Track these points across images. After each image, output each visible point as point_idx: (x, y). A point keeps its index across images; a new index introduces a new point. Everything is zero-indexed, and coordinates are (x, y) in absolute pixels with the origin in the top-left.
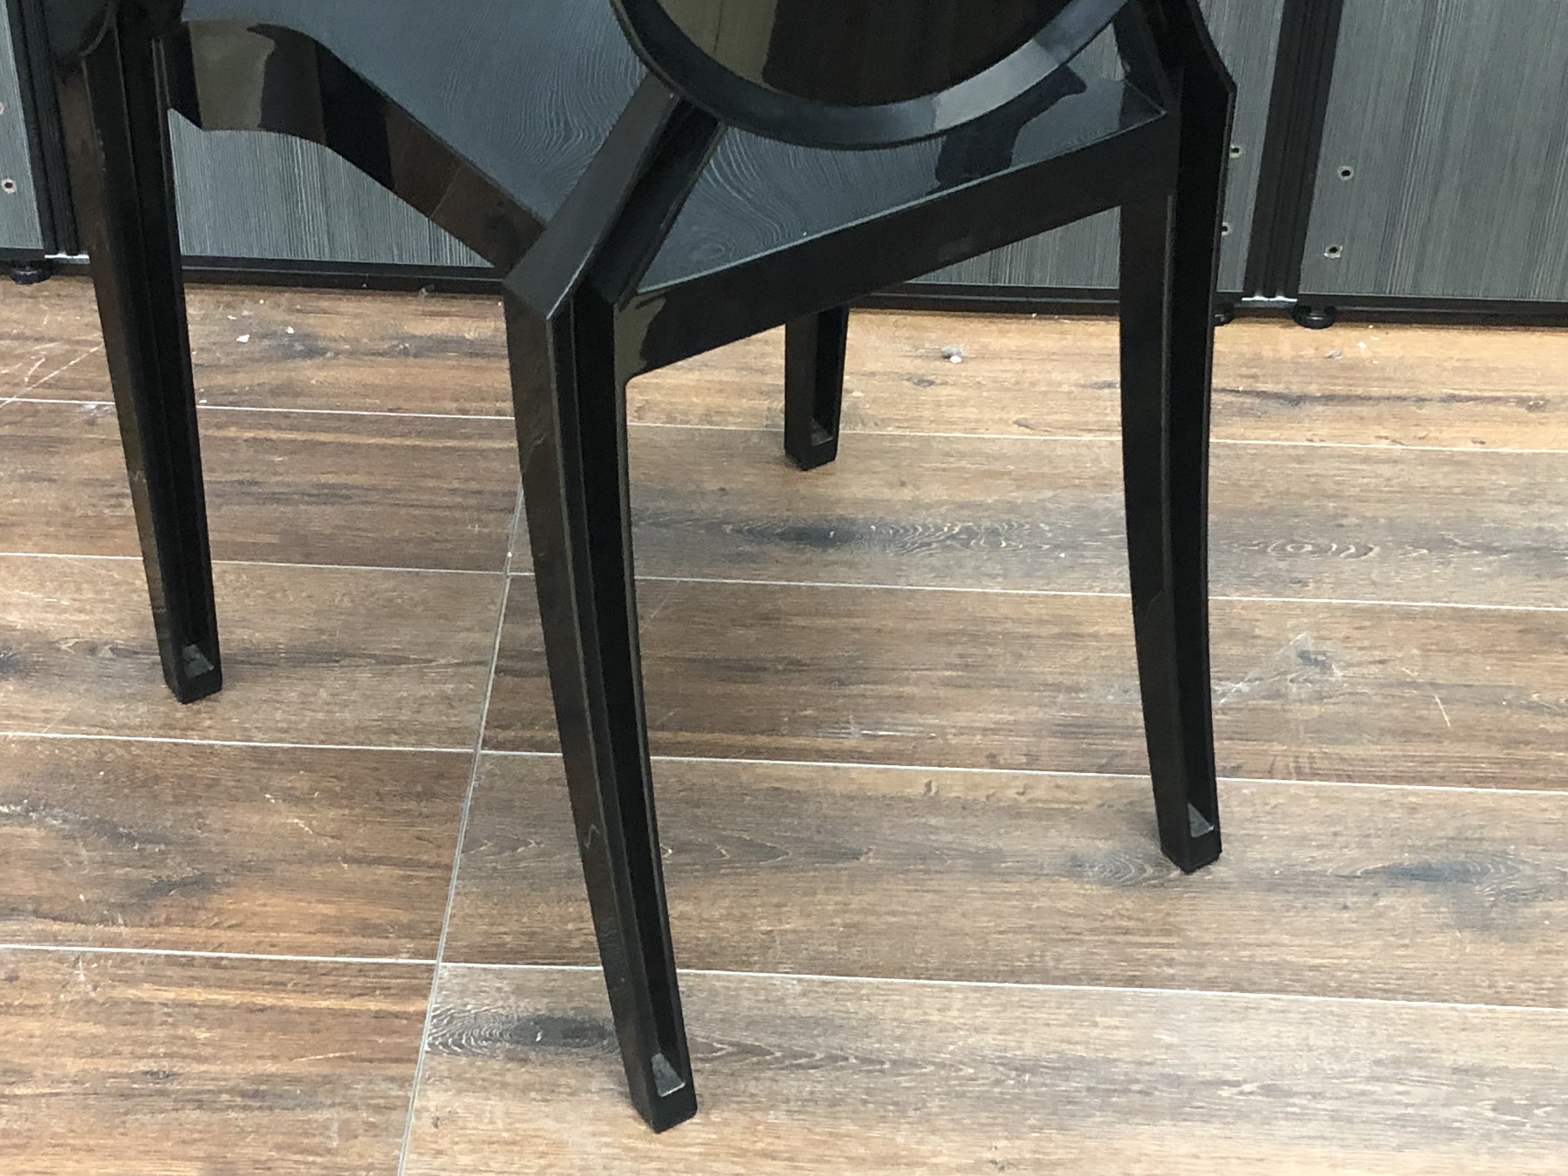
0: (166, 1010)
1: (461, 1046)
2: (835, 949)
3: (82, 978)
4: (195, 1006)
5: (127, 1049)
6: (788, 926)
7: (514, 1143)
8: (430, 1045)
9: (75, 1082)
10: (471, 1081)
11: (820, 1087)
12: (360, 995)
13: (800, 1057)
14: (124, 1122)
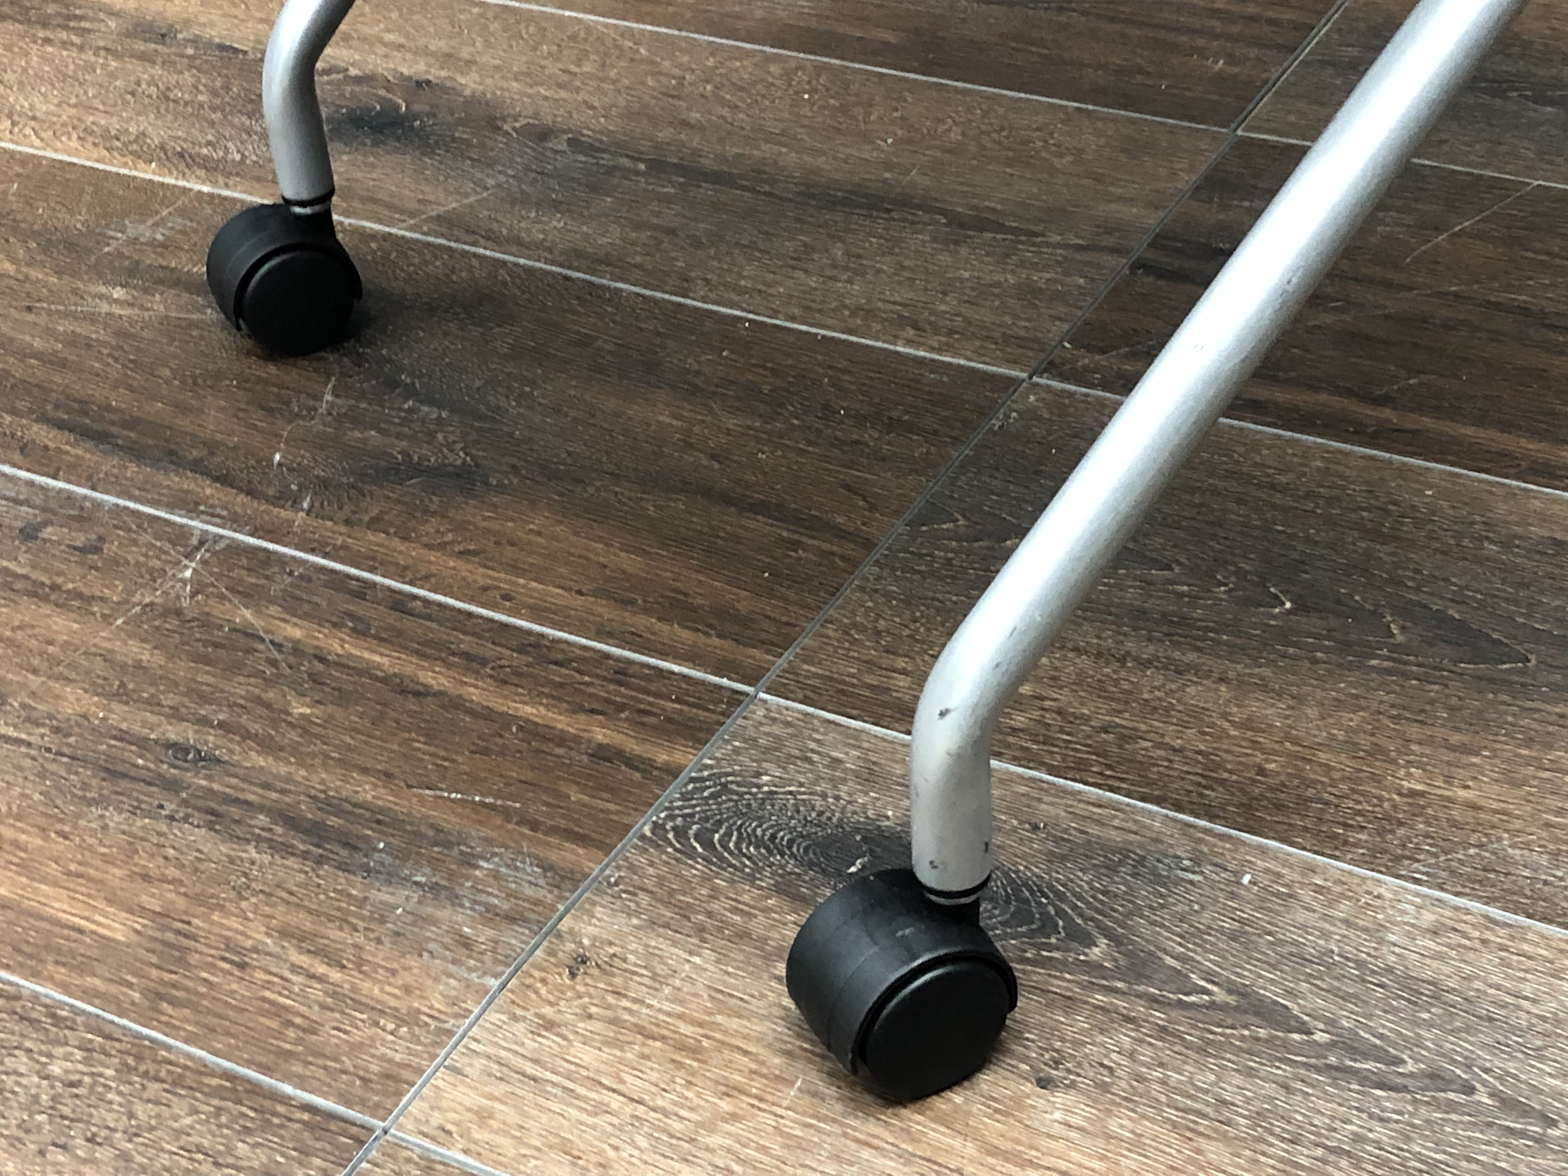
0: (276, 655)
1: (708, 845)
2: (1544, 860)
3: (188, 574)
4: (322, 660)
5: (169, 699)
6: (1462, 793)
7: (695, 1051)
8: (657, 827)
9: (56, 730)
10: (684, 911)
11: (1379, 1132)
12: (593, 711)
13: (1366, 1057)
14: (79, 816)
